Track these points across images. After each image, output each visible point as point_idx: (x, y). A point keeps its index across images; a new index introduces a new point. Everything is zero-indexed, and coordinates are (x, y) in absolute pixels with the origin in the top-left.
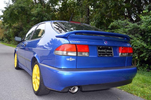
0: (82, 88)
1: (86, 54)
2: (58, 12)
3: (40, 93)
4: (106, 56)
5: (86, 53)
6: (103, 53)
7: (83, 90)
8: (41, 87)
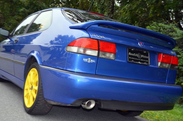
0: (101, 103)
1: (111, 56)
2: (63, 3)
3: (35, 110)
4: (139, 62)
5: (111, 54)
6: (135, 59)
7: (102, 106)
8: (39, 101)
